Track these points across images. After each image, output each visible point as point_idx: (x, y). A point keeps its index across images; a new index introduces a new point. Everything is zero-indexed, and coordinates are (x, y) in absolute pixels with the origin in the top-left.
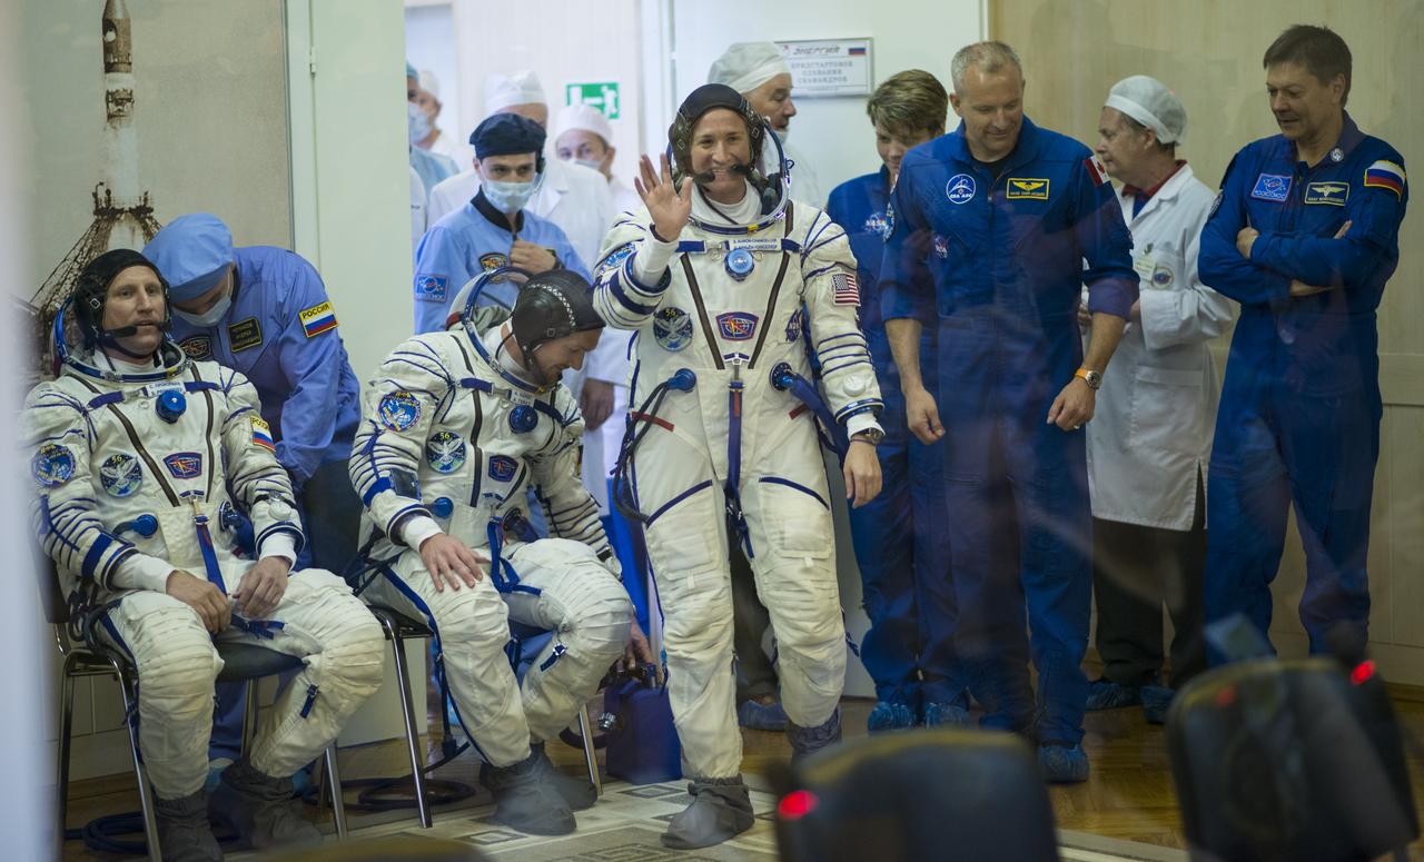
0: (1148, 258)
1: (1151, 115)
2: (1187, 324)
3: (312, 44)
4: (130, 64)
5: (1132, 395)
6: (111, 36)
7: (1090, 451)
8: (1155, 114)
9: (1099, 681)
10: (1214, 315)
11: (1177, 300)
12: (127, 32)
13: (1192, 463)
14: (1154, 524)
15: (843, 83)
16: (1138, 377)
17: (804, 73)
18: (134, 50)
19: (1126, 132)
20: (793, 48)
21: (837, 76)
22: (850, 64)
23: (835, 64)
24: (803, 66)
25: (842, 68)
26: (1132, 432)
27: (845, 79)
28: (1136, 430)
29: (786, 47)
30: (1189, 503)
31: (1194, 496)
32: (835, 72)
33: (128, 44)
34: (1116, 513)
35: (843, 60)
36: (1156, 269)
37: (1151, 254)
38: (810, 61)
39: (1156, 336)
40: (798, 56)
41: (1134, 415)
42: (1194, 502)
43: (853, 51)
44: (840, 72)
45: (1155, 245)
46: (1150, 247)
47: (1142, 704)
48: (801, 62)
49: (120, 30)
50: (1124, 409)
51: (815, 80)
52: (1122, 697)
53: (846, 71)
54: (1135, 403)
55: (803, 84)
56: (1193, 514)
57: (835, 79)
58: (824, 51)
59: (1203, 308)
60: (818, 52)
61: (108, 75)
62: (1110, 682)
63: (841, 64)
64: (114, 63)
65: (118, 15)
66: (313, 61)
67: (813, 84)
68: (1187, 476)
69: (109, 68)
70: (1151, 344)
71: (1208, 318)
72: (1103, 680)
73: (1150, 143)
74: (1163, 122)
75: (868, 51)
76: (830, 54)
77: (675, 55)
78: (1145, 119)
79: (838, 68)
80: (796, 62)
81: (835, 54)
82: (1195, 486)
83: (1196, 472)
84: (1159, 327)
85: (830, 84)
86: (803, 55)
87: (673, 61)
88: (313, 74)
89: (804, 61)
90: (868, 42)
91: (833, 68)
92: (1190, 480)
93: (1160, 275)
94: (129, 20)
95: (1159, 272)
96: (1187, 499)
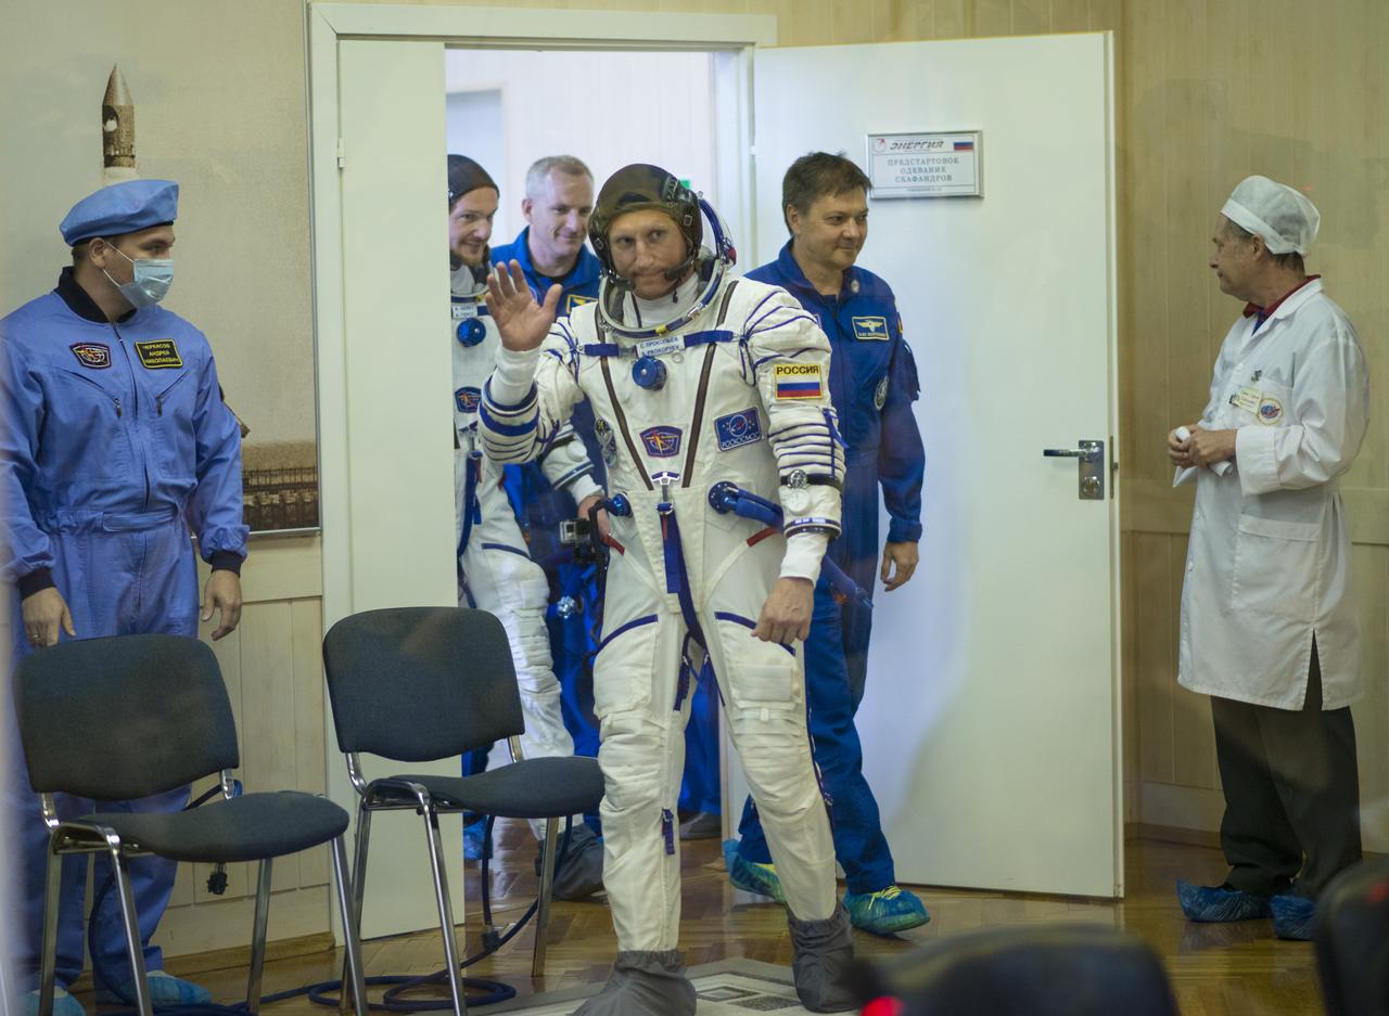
0: (1255, 387)
1: (1259, 221)
2: (1284, 465)
3: (340, 136)
4: (133, 157)
5: (1234, 548)
6: (112, 125)
7: (1187, 613)
8: (1265, 219)
9: (1222, 887)
10: (1317, 455)
11: (1279, 437)
12: (130, 120)
13: (1306, 630)
14: (1258, 702)
15: (947, 183)
16: (1242, 528)
17: (902, 171)
18: (138, 142)
19: (1234, 242)
20: (890, 142)
21: (941, 174)
22: (956, 161)
23: (939, 161)
24: (901, 162)
25: (947, 166)
26: (1235, 592)
27: (949, 178)
28: (1237, 589)
29: (883, 141)
30: (1300, 678)
31: (1307, 671)
32: (937, 170)
33: (131, 134)
34: (1214, 686)
35: (947, 156)
36: (1262, 401)
37: (1259, 383)
38: (909, 157)
39: (1252, 478)
40: (896, 151)
41: (1236, 571)
42: (1307, 677)
43: (959, 146)
44: (943, 169)
45: (1264, 372)
46: (1257, 375)
47: (1272, 916)
48: (897, 157)
49: (121, 120)
50: (1225, 565)
51: (915, 179)
52: (1247, 908)
53: (950, 169)
54: (1238, 558)
55: (902, 184)
56: (1304, 692)
57: (938, 177)
58: (926, 145)
59: (1305, 446)
60: (918, 147)
61: (108, 169)
62: (1234, 889)
63: (945, 161)
64: (116, 156)
65: (120, 101)
66: (342, 155)
67: (912, 184)
68: (1298, 647)
69: (109, 161)
70: (1248, 488)
71: (1311, 459)
72: (1227, 886)
73: (1258, 254)
74: (1273, 228)
75: (976, 146)
76: (933, 150)
77: (754, 150)
78: (1255, 227)
79: (941, 166)
80: (893, 158)
81: (939, 149)
82: (1309, 658)
83: (1310, 642)
84: (1255, 469)
85: (932, 184)
86: (902, 150)
87: (753, 156)
88: (341, 169)
89: (904, 158)
90: (976, 135)
91: (936, 165)
92: (1302, 652)
93: (1267, 408)
94: (132, 108)
95: (1267, 403)
96: (1297, 674)
